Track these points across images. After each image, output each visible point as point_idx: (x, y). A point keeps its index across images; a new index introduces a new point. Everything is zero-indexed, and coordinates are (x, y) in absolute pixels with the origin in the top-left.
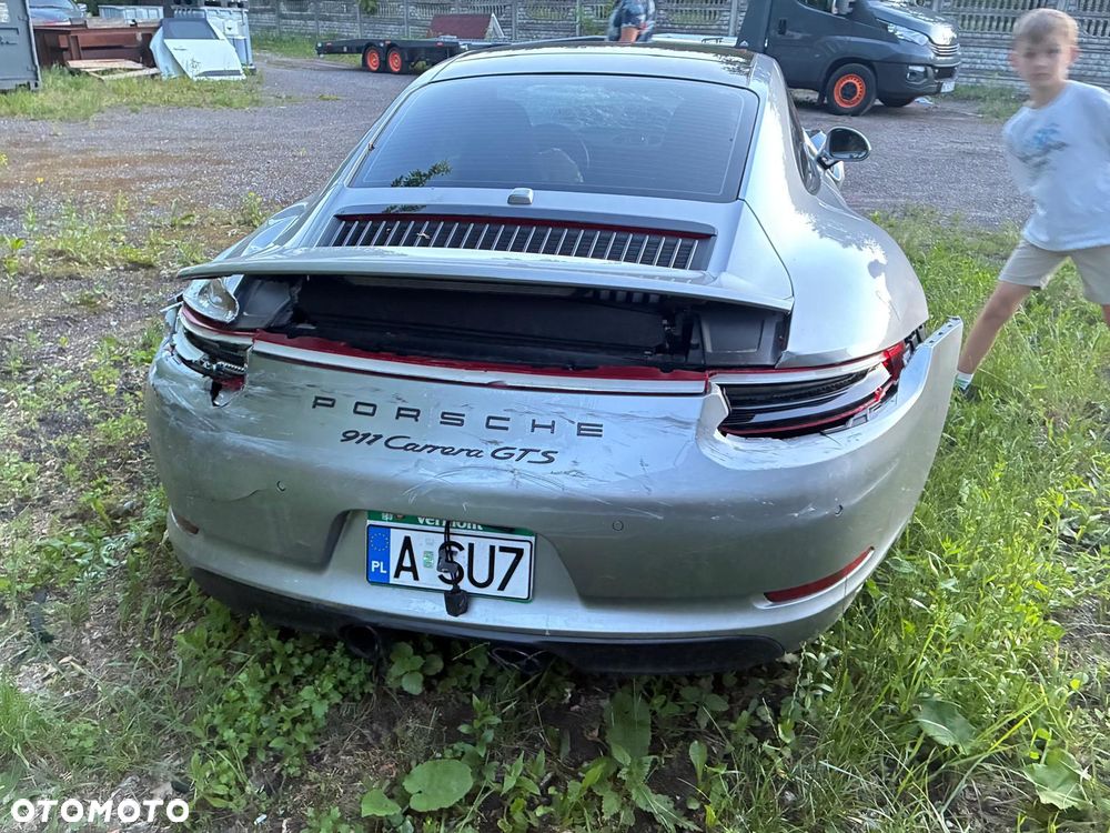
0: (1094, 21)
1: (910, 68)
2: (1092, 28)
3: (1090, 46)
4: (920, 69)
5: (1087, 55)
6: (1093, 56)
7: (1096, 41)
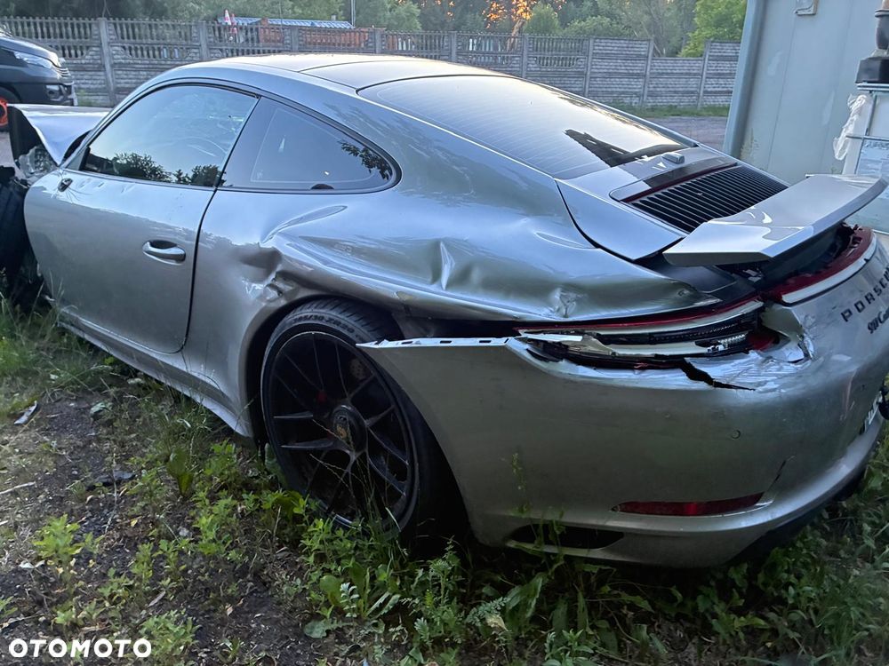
0: (133, 47)
1: (48, 87)
2: (133, 52)
3: (137, 66)
4: (55, 88)
5: (137, 73)
6: (141, 73)
7: (140, 62)
